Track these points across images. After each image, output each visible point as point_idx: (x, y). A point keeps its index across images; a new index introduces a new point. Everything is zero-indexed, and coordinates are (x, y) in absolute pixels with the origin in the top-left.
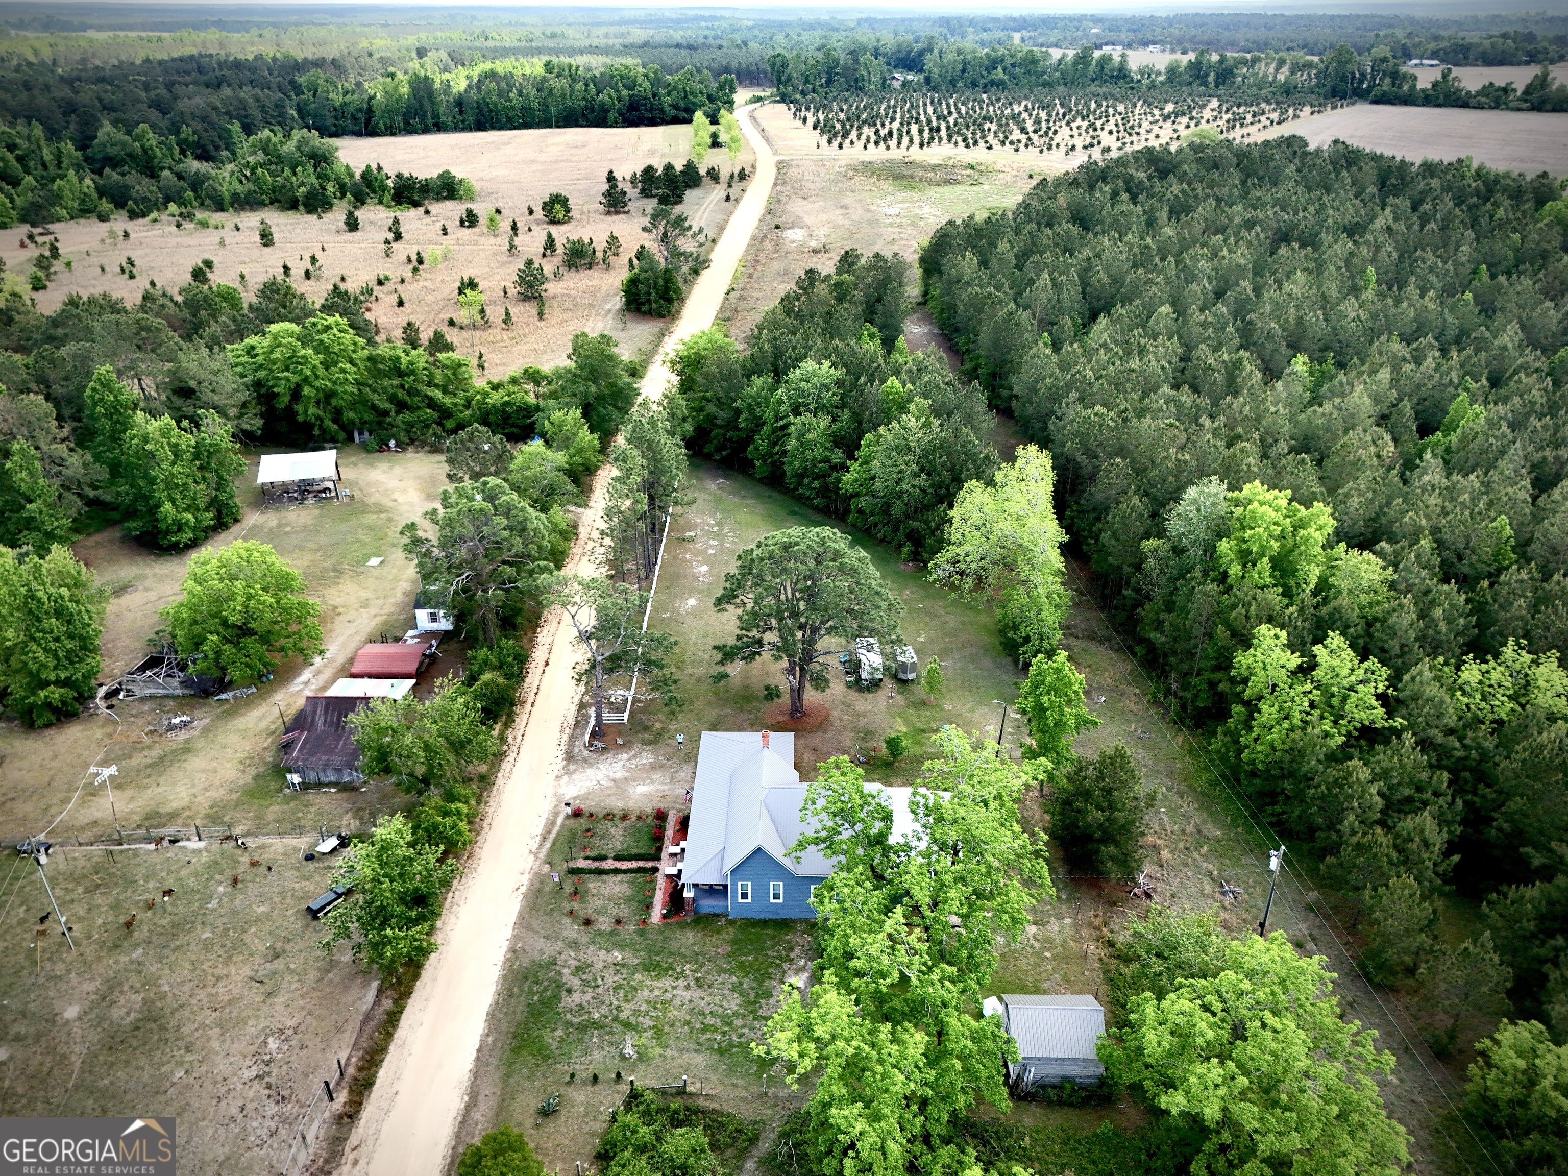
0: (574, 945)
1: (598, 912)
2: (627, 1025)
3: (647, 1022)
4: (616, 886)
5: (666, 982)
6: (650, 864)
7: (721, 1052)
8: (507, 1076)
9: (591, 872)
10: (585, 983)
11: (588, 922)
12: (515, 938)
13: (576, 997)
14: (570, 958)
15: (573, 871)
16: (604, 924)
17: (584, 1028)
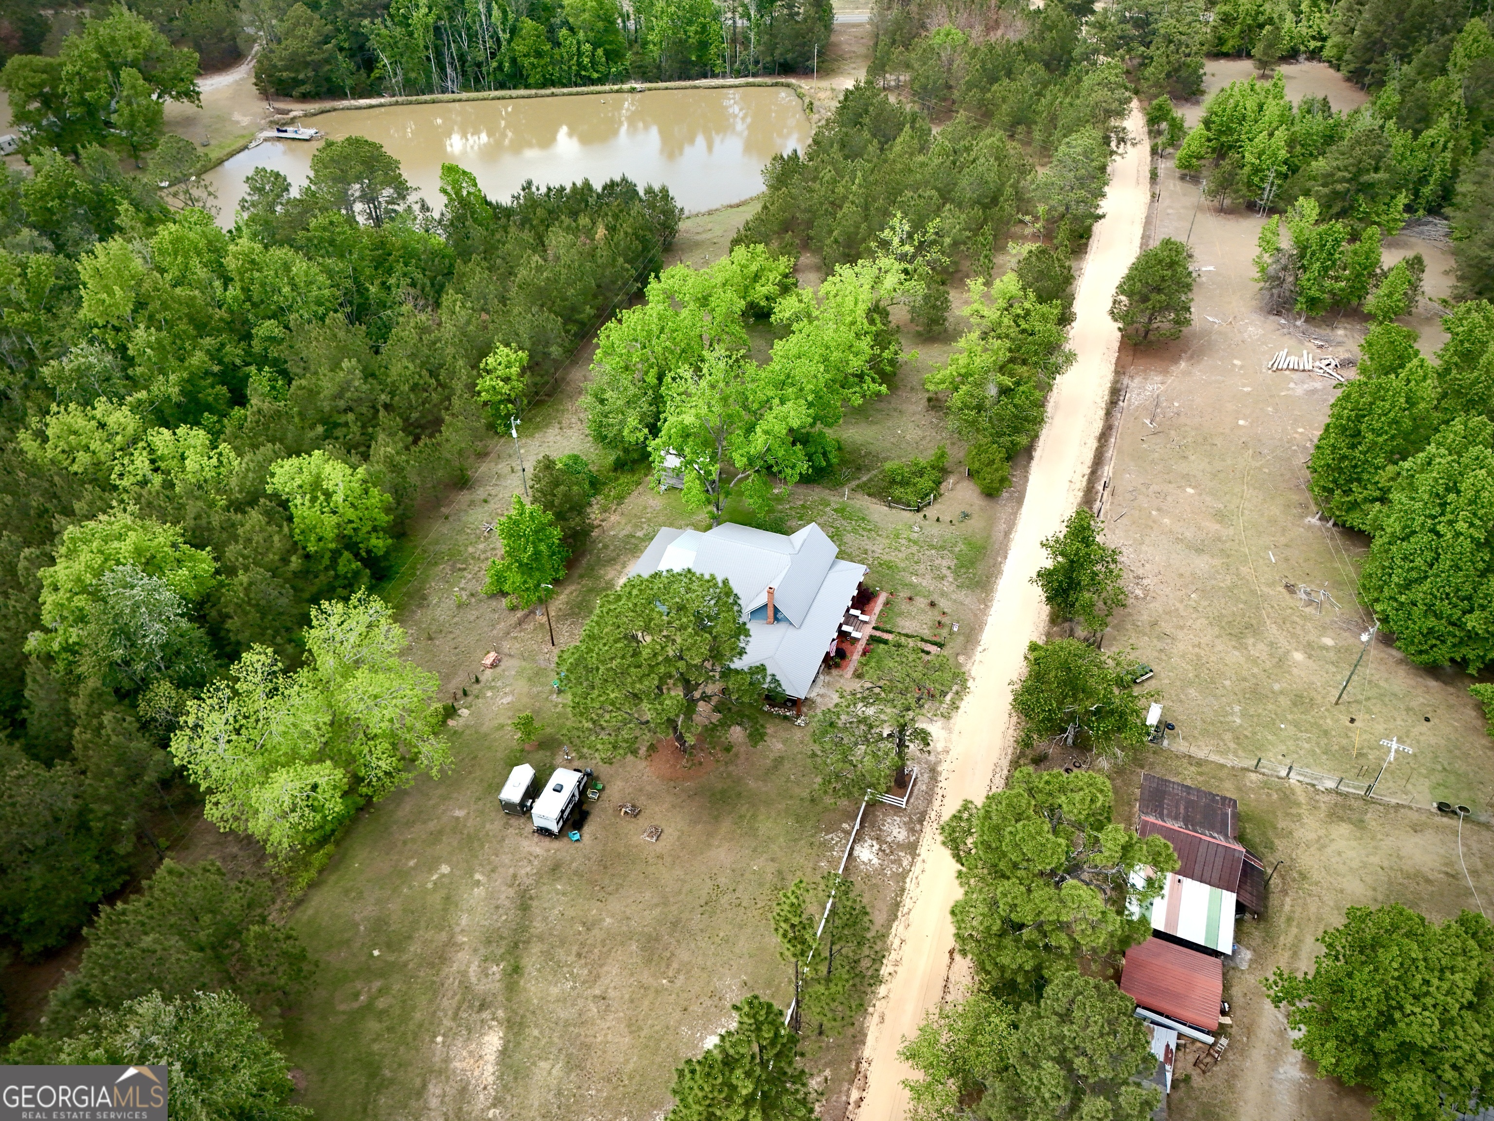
0: (943, 594)
1: (924, 611)
2: (915, 542)
3: (903, 542)
4: (907, 625)
5: (885, 557)
6: (878, 634)
7: (863, 519)
8: (989, 536)
9: (926, 641)
10: (938, 569)
11: (932, 604)
12: (985, 612)
13: (945, 563)
14: (947, 586)
15: (941, 645)
16: (921, 602)
17: (943, 548)
